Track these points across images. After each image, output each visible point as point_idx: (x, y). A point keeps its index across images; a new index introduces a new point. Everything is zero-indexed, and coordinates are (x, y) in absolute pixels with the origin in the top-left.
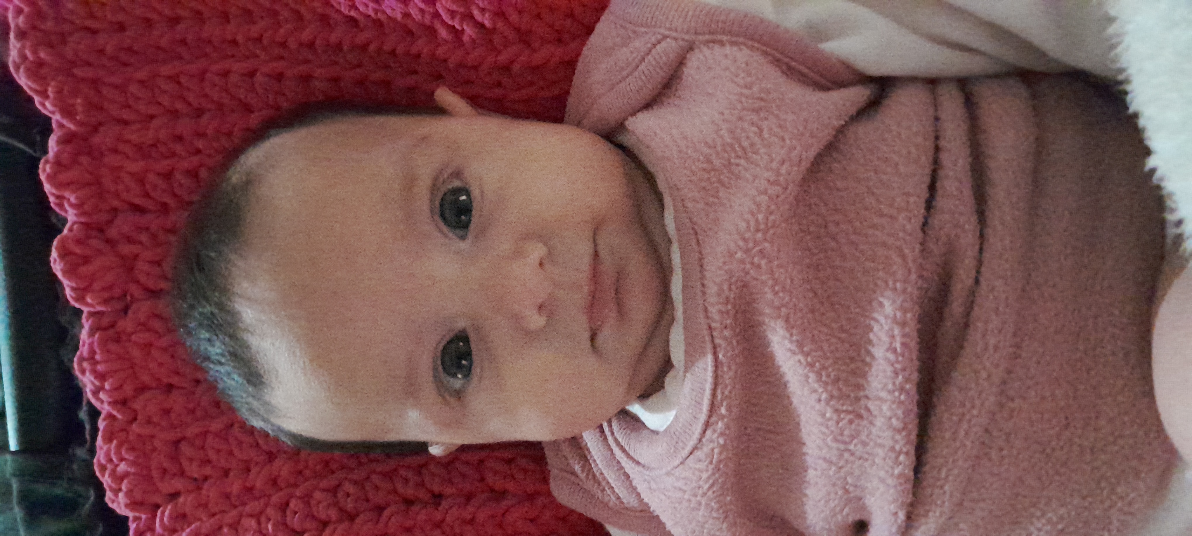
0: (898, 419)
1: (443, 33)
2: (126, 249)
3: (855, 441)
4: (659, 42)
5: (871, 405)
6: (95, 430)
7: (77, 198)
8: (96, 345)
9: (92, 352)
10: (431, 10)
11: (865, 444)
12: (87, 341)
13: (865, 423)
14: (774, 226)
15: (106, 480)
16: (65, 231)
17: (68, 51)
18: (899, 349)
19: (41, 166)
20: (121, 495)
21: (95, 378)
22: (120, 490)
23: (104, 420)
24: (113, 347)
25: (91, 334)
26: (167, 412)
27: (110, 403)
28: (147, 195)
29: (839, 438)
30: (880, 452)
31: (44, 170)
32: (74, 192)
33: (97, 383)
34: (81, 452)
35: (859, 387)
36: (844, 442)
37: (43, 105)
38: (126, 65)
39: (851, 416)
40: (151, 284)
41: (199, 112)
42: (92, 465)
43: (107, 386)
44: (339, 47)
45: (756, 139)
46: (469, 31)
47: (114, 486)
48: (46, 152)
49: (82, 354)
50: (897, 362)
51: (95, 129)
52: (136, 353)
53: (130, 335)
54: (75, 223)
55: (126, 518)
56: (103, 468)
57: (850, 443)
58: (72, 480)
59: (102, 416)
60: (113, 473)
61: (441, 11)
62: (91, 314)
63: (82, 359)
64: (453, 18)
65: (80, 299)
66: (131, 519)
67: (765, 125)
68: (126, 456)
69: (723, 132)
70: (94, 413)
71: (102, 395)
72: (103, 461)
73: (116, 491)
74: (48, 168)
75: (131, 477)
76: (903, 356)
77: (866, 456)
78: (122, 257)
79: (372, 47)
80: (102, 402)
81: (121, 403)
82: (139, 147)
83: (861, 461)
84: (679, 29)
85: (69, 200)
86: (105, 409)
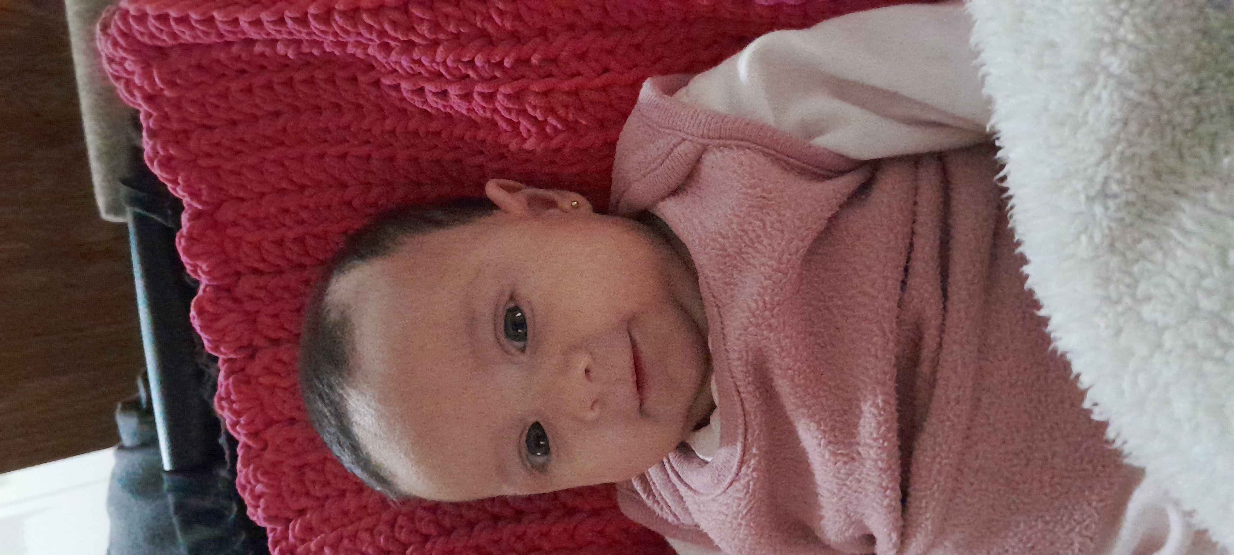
0: (883, 461)
1: (503, 125)
2: (249, 306)
3: (851, 478)
4: (679, 143)
5: (860, 449)
6: (234, 457)
7: (207, 266)
8: (231, 387)
9: (228, 394)
10: (491, 106)
11: (859, 481)
12: (224, 383)
13: (857, 464)
14: (778, 304)
15: (247, 498)
16: (200, 292)
17: (192, 144)
18: (881, 405)
19: (177, 240)
20: (259, 510)
21: (232, 414)
22: (258, 507)
23: (242, 448)
24: (243, 388)
25: (227, 377)
26: (292, 441)
27: (246, 435)
28: (263, 260)
29: (837, 475)
30: (871, 488)
31: (180, 244)
32: (205, 261)
33: (235, 419)
34: (224, 473)
35: (853, 435)
36: (842, 480)
37: (174, 189)
38: (239, 152)
39: (845, 459)
40: (273, 335)
41: (302, 188)
42: (235, 484)
43: (242, 421)
44: (416, 133)
45: (760, 232)
46: (524, 124)
47: (253, 503)
48: (179, 227)
49: (220, 395)
50: (880, 415)
51: (219, 205)
52: (265, 394)
53: (258, 377)
54: (207, 286)
55: (264, 529)
56: (244, 488)
57: (847, 479)
58: (217, 495)
59: (240, 445)
60: (252, 491)
61: (499, 108)
62: (225, 361)
63: (221, 399)
64: (510, 113)
65: (216, 348)
66: (268, 531)
67: (768, 219)
68: (261, 479)
69: (734, 226)
70: (233, 442)
71: (238, 428)
72: (243, 481)
73: (256, 507)
74: (183, 241)
75: (266, 497)
76: (884, 411)
77: (860, 490)
78: (247, 313)
79: (444, 135)
80: (239, 433)
81: (254, 435)
82: (255, 220)
83: (857, 494)
84: (695, 133)
85: (201, 268)
86: (242, 439)
